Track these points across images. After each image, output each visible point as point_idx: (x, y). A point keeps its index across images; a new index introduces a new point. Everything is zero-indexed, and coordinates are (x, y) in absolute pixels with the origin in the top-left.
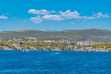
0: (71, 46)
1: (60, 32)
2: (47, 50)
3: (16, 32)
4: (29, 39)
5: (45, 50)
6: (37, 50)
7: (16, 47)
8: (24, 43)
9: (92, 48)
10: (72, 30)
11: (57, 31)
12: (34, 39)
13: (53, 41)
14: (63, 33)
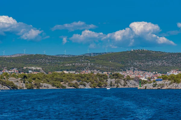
0: (114, 79)
1: (82, 57)
2: (71, 88)
3: (7, 59)
4: (30, 70)
5: (68, 87)
6: (54, 88)
7: (16, 84)
8: (29, 77)
9: (170, 82)
10: (100, 54)
11: (73, 55)
12: (38, 69)
13: (71, 72)
14: (86, 58)
